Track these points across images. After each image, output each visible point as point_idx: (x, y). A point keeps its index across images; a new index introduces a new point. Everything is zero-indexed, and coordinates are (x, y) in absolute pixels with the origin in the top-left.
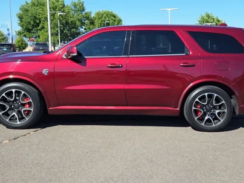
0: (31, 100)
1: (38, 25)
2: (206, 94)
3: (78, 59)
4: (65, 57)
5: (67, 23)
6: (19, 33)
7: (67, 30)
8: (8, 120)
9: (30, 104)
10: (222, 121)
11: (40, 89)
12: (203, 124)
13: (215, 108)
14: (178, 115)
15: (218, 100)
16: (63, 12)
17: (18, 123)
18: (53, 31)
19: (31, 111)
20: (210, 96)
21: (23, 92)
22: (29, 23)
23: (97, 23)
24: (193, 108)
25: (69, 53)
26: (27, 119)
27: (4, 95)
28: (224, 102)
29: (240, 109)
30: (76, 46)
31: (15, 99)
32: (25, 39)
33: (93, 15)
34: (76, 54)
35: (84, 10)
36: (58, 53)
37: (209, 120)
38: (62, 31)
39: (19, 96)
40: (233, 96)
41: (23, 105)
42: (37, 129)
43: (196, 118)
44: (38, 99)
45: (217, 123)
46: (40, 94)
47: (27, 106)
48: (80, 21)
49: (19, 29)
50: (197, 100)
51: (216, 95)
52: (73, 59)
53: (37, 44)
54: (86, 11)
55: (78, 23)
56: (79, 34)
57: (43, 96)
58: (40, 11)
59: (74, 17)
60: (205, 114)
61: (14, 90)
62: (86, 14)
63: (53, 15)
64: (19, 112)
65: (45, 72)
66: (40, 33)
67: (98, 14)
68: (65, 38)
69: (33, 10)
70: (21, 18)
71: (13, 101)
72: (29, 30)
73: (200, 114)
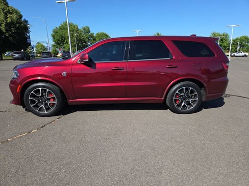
0: (54, 96)
1: (64, 41)
2: (184, 88)
3: (90, 64)
4: (79, 62)
5: (80, 40)
6: (54, 46)
7: (81, 44)
8: (37, 111)
9: (54, 98)
10: (194, 106)
11: (61, 87)
12: (180, 109)
13: (189, 97)
14: (162, 102)
15: (192, 92)
16: (78, 33)
17: (46, 112)
18: (73, 44)
19: (55, 103)
20: (187, 89)
21: (48, 90)
22: (59, 40)
23: (97, 39)
24: (174, 98)
25: (82, 59)
26: (52, 109)
27: (33, 92)
28: (196, 93)
29: (207, 97)
30: (88, 53)
31: (42, 95)
32: (57, 49)
33: (95, 35)
34: (88, 60)
35: (89, 32)
36: (74, 59)
37: (184, 106)
38: (78, 44)
39: (45, 93)
40: (202, 89)
41: (49, 99)
42: (60, 116)
43: (175, 105)
44: (60, 95)
45: (190, 107)
46: (61, 91)
47: (52, 100)
48: (88, 38)
49: (53, 43)
50: (177, 92)
51: (191, 88)
52: (86, 64)
53: (64, 52)
54: (91, 32)
55: (87, 40)
56: (87, 46)
57: (63, 92)
58: (64, 32)
59: (84, 36)
60: (182, 102)
61: (40, 89)
62: (91, 34)
63: (72, 35)
64: (46, 105)
65: (64, 74)
66: (65, 45)
67: (98, 34)
68: (79, 48)
69: (60, 32)
70: (54, 37)
71: (41, 97)
72: (59, 44)
73: (178, 102)
